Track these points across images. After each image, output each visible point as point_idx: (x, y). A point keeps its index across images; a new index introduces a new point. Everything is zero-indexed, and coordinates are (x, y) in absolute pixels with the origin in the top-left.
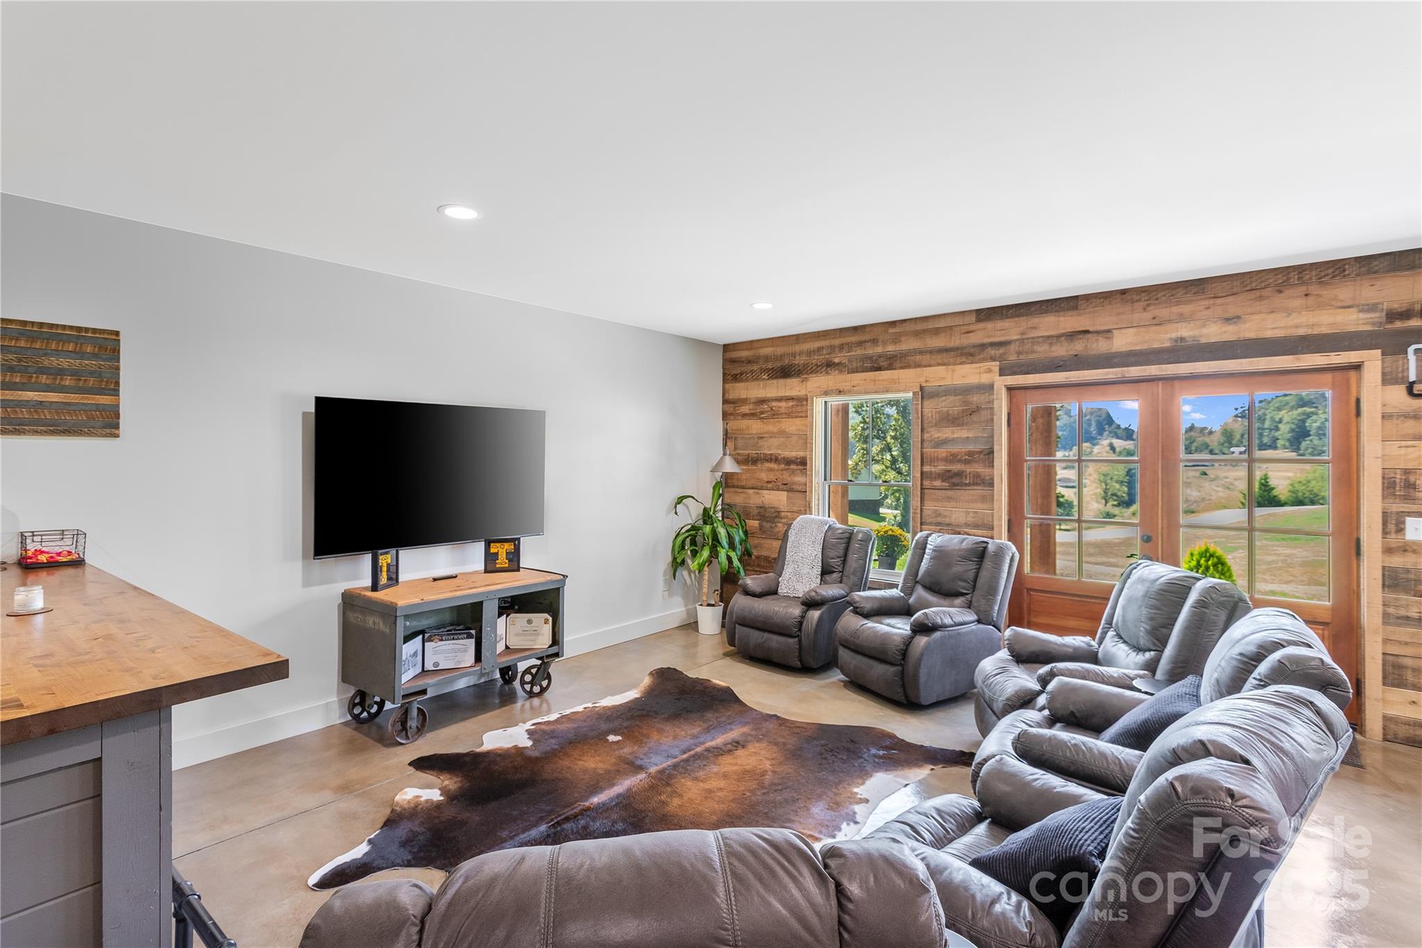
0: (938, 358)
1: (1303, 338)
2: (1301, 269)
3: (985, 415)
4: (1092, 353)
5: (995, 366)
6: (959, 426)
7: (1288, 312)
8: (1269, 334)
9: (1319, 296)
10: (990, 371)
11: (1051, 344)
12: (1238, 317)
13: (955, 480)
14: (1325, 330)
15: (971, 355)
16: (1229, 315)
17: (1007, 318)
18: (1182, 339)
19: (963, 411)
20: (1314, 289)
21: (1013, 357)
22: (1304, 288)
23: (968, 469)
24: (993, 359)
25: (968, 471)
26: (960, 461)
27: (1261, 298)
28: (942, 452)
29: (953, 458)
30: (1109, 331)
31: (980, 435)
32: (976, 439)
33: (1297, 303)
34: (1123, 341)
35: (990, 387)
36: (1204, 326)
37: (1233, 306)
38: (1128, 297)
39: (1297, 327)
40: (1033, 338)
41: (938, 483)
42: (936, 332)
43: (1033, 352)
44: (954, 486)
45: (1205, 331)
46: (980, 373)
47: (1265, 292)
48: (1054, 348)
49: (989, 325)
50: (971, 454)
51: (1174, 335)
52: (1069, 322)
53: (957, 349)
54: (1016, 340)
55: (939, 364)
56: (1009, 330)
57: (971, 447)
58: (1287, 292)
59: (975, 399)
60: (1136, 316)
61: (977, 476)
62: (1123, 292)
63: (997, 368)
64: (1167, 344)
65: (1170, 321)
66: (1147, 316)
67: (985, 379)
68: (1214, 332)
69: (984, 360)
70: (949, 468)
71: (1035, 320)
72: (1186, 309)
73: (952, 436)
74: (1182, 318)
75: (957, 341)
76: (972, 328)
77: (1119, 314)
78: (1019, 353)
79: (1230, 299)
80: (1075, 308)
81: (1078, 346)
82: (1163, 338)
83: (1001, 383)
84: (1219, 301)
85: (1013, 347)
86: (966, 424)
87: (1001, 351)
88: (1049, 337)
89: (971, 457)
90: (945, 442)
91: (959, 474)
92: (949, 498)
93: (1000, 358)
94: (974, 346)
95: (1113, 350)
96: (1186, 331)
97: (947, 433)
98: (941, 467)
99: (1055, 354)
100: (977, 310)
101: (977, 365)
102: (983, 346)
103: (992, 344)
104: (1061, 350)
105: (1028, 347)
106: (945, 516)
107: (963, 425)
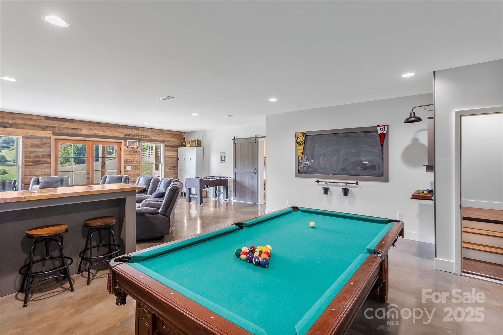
0: (32, 127)
1: (114, 137)
2: (114, 125)
3: (48, 145)
4: (78, 133)
5: (51, 132)
6: (39, 147)
7: (113, 132)
8: (110, 135)
9: (116, 130)
10: (49, 133)
11: (67, 130)
12: (105, 131)
13: (38, 163)
14: (117, 136)
15: (43, 128)
16: (104, 131)
17: (55, 121)
18: (96, 133)
19: (40, 143)
20: (116, 129)
21: (57, 131)
22: (114, 128)
23: (42, 159)
24: (50, 130)
25: (42, 160)
26: (39, 157)
27: (109, 128)
28: (33, 155)
29: (37, 157)
30: (81, 129)
31: (46, 150)
32: (45, 152)
33: (114, 130)
34: (84, 132)
35: (50, 138)
36: (99, 132)
37: (105, 129)
38: (85, 122)
39: (114, 134)
40: (62, 127)
41: (31, 164)
42: (31, 120)
43: (62, 131)
44: (37, 164)
45: (100, 133)
46: (46, 134)
47: (109, 127)
48: (68, 131)
49: (49, 121)
50: (43, 155)
51: (94, 132)
52: (72, 125)
53: (39, 126)
54: (58, 127)
55: (31, 129)
56: (56, 124)
57: (43, 154)
58: (112, 128)
59: (45, 140)
60: (87, 127)
61: (45, 161)
62: (84, 121)
63: (52, 133)
64: (93, 134)
65: (93, 129)
66: (89, 127)
67: (48, 136)
68: (101, 133)
69: (48, 130)
70: (35, 159)
71: (63, 123)
72: (96, 128)
73: (36, 150)
74: (96, 129)
75: (38, 123)
76: (43, 121)
77: (83, 126)
78: (58, 130)
79: (104, 127)
80: (73, 122)
81: (74, 131)
82: (92, 133)
83: (53, 137)
84: (102, 127)
85: (57, 129)
86: (42, 147)
87: (53, 129)
88: (67, 128)
89: (43, 156)
90: (34, 152)
91: (39, 161)
92: (35, 168)
93: (53, 131)
94: (44, 126)
95: (82, 133)
96: (96, 132)
97: (35, 149)
98: (32, 159)
99: (68, 132)
100: (45, 116)
101: (45, 131)
102: (47, 127)
103: (50, 127)
104: (70, 132)
105: (61, 129)
106: (34, 173)
107: (40, 147)
